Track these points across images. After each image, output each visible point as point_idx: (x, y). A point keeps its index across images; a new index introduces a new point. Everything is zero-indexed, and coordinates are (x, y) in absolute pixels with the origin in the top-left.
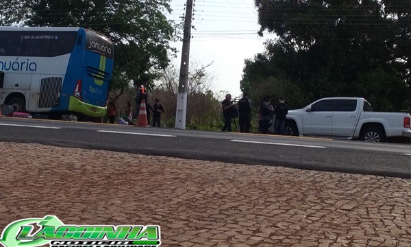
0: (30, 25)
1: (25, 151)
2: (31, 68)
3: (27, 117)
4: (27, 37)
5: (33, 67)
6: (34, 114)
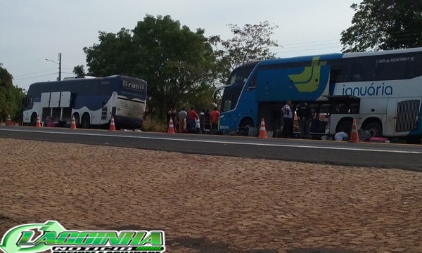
0: (385, 48)
1: (386, 177)
2: (387, 92)
3: (384, 142)
4: (382, 61)
5: (388, 90)
6: (391, 139)
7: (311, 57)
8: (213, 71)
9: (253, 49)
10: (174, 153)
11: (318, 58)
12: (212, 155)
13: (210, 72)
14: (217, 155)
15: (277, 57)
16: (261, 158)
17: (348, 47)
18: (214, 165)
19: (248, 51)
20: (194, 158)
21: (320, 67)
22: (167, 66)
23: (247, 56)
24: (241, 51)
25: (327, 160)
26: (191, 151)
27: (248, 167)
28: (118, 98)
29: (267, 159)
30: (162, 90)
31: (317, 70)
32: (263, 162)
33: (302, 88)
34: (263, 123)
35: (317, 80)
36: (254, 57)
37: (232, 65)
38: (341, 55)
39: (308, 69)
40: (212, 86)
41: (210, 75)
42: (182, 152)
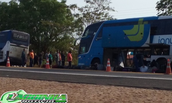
7: (138, 19)
8: (72, 27)
9: (98, 13)
10: (53, 82)
11: (142, 20)
12: (79, 83)
13: (70, 28)
14: (82, 83)
15: (114, 18)
16: (111, 85)
17: (161, 12)
18: (82, 90)
19: (95, 14)
20: (67, 86)
21: (143, 25)
22: (43, 24)
23: (95, 17)
24: (91, 14)
25: (155, 86)
26: (64, 81)
27: (105, 91)
28: (11, 45)
29: (115, 85)
30: (38, 39)
31: (142, 27)
32: (113, 88)
33: (132, 39)
34: (109, 62)
35: (142, 34)
36: (99, 18)
37: (85, 23)
38: (157, 18)
39: (136, 27)
40: (71, 36)
41: (70, 30)
42: (59, 81)
